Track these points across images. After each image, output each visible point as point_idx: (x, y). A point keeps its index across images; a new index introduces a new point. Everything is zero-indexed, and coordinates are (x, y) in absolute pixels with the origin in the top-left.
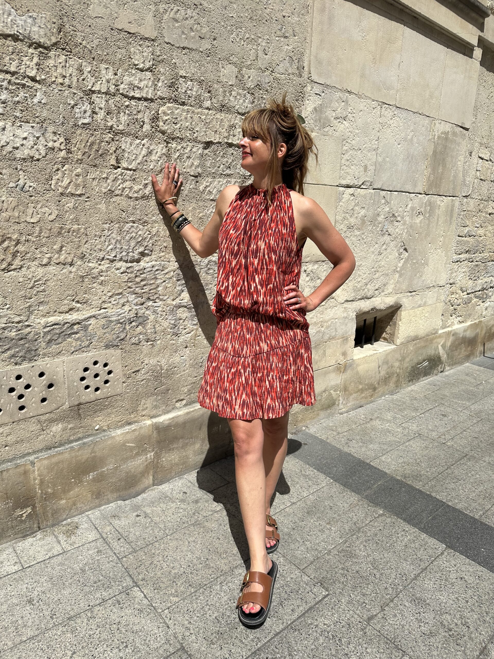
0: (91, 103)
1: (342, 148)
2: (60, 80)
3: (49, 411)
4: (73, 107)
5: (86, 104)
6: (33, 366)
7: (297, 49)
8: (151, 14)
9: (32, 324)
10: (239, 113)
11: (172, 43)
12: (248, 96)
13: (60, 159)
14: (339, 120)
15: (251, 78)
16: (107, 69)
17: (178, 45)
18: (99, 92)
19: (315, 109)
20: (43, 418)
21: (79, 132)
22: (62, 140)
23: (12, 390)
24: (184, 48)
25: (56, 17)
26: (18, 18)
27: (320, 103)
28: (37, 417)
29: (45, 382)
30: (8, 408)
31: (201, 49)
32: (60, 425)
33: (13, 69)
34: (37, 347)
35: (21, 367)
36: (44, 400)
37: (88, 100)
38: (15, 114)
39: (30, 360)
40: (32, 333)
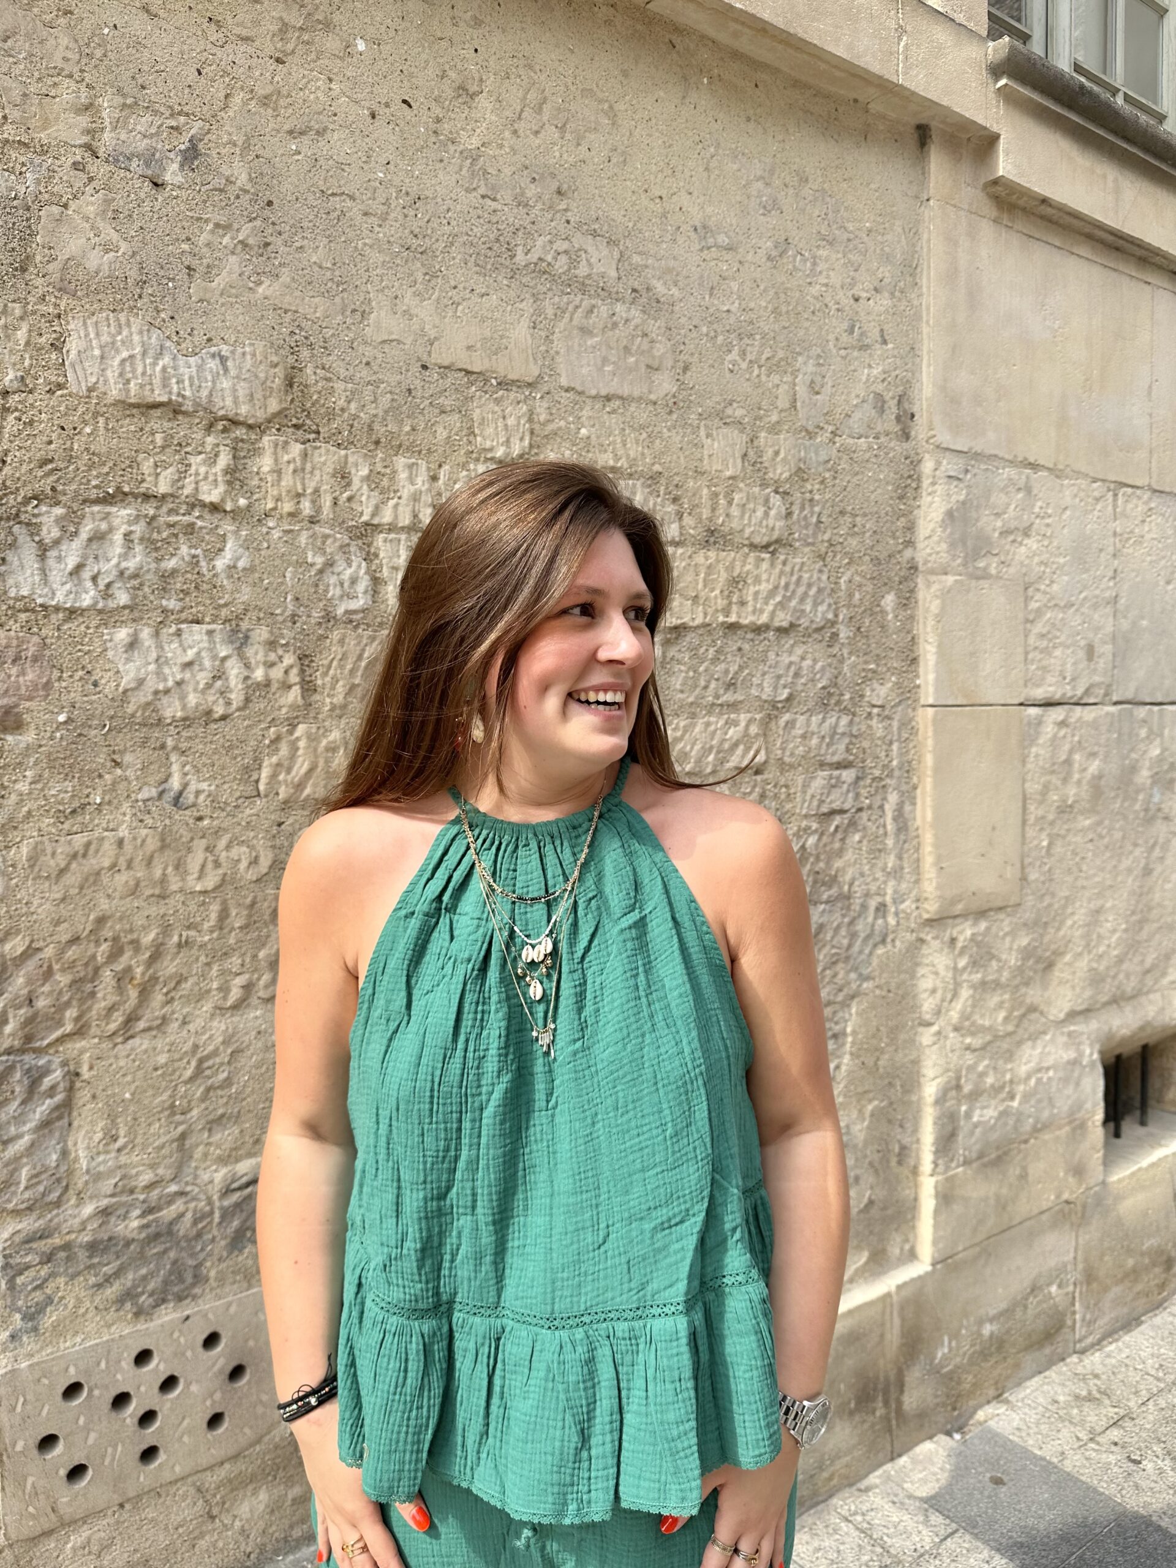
0: (370, 557)
1: (1026, 606)
2: (287, 507)
3: (231, 1452)
4: (321, 572)
5: (356, 561)
6: (187, 1318)
7: (894, 374)
8: (525, 323)
9: (189, 1188)
10: (753, 546)
11: (579, 388)
12: (776, 500)
13: (284, 711)
14: (1011, 538)
15: (782, 455)
16: (410, 467)
17: (594, 392)
18: (392, 528)
19: (950, 514)
20: (211, 1480)
21: (336, 635)
22: (289, 659)
23: (121, 1400)
24: (608, 398)
25: (282, 351)
26: (181, 361)
27: (962, 498)
28: (195, 1478)
29: (222, 1361)
30: (106, 1463)
31: (653, 397)
32: (263, 1496)
33: (163, 488)
34: (201, 1256)
35: (151, 1325)
36: (215, 1420)
37: (361, 549)
38: (164, 602)
39: (180, 1298)
40: (189, 1215)
